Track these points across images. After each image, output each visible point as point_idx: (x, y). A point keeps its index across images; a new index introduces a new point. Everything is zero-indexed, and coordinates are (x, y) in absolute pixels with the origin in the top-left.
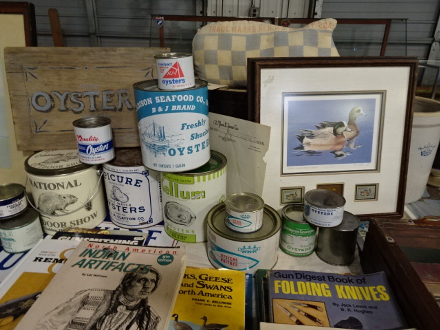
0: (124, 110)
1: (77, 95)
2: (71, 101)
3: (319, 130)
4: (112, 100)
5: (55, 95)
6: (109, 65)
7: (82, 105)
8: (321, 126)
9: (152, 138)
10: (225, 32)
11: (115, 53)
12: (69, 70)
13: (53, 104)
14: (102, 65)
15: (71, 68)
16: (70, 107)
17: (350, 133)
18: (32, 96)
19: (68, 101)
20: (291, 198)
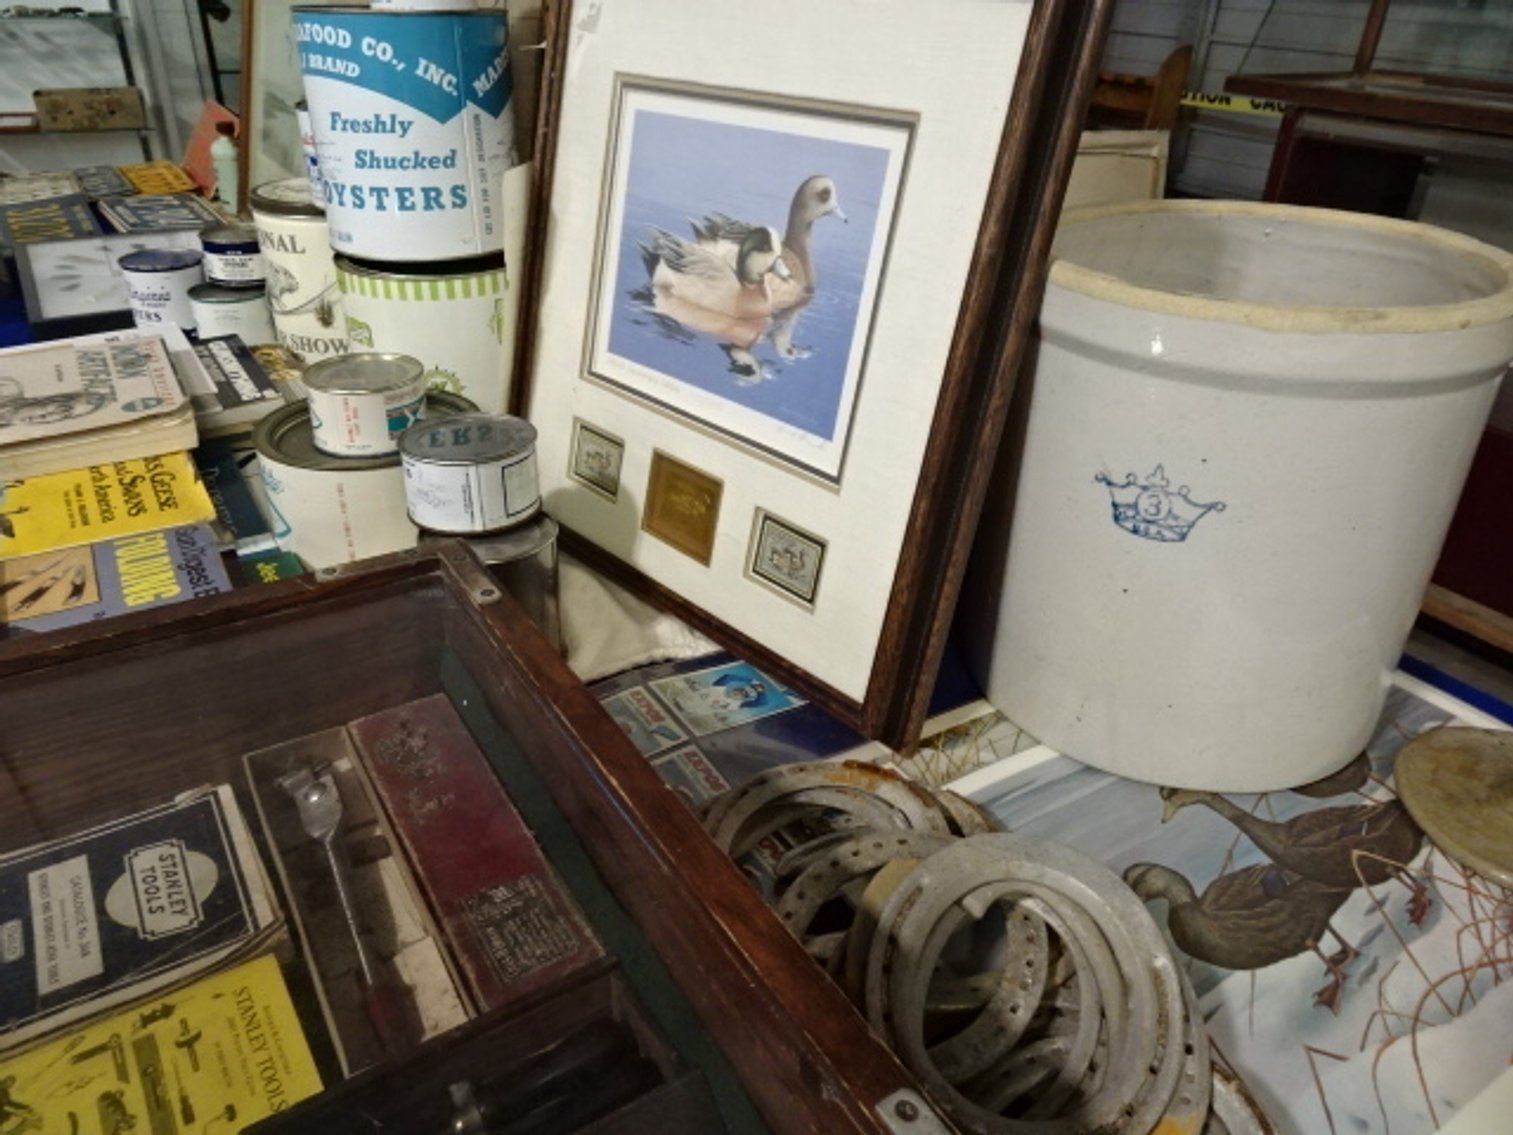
3: (699, 243)
8: (706, 227)
17: (785, 287)
20: (595, 464)
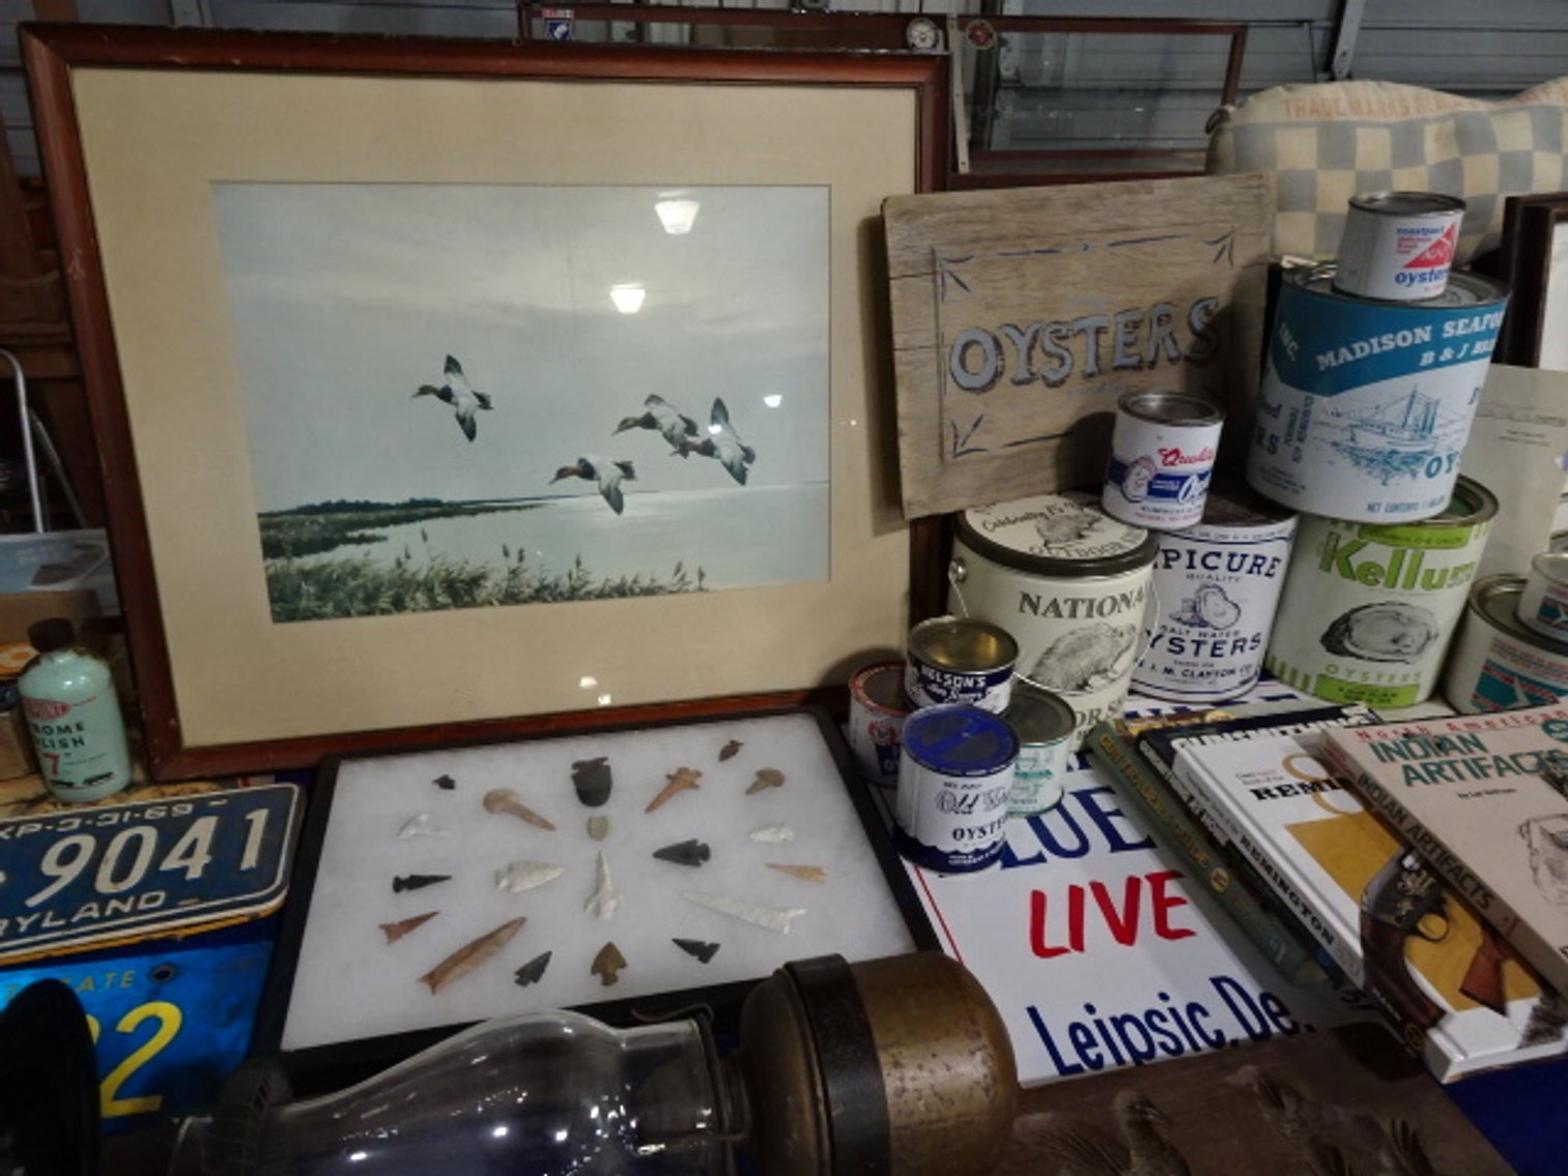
0: (1159, 364)
1: (1058, 331)
2: (1044, 350)
4: (1137, 338)
5: (1007, 335)
6: (1138, 235)
7: (1068, 361)
9: (1393, 434)
10: (1335, 118)
11: (1148, 197)
12: (1047, 256)
13: (1000, 363)
14: (1120, 237)
15: (1050, 251)
16: (1039, 370)
18: (952, 347)
19: (1037, 353)
